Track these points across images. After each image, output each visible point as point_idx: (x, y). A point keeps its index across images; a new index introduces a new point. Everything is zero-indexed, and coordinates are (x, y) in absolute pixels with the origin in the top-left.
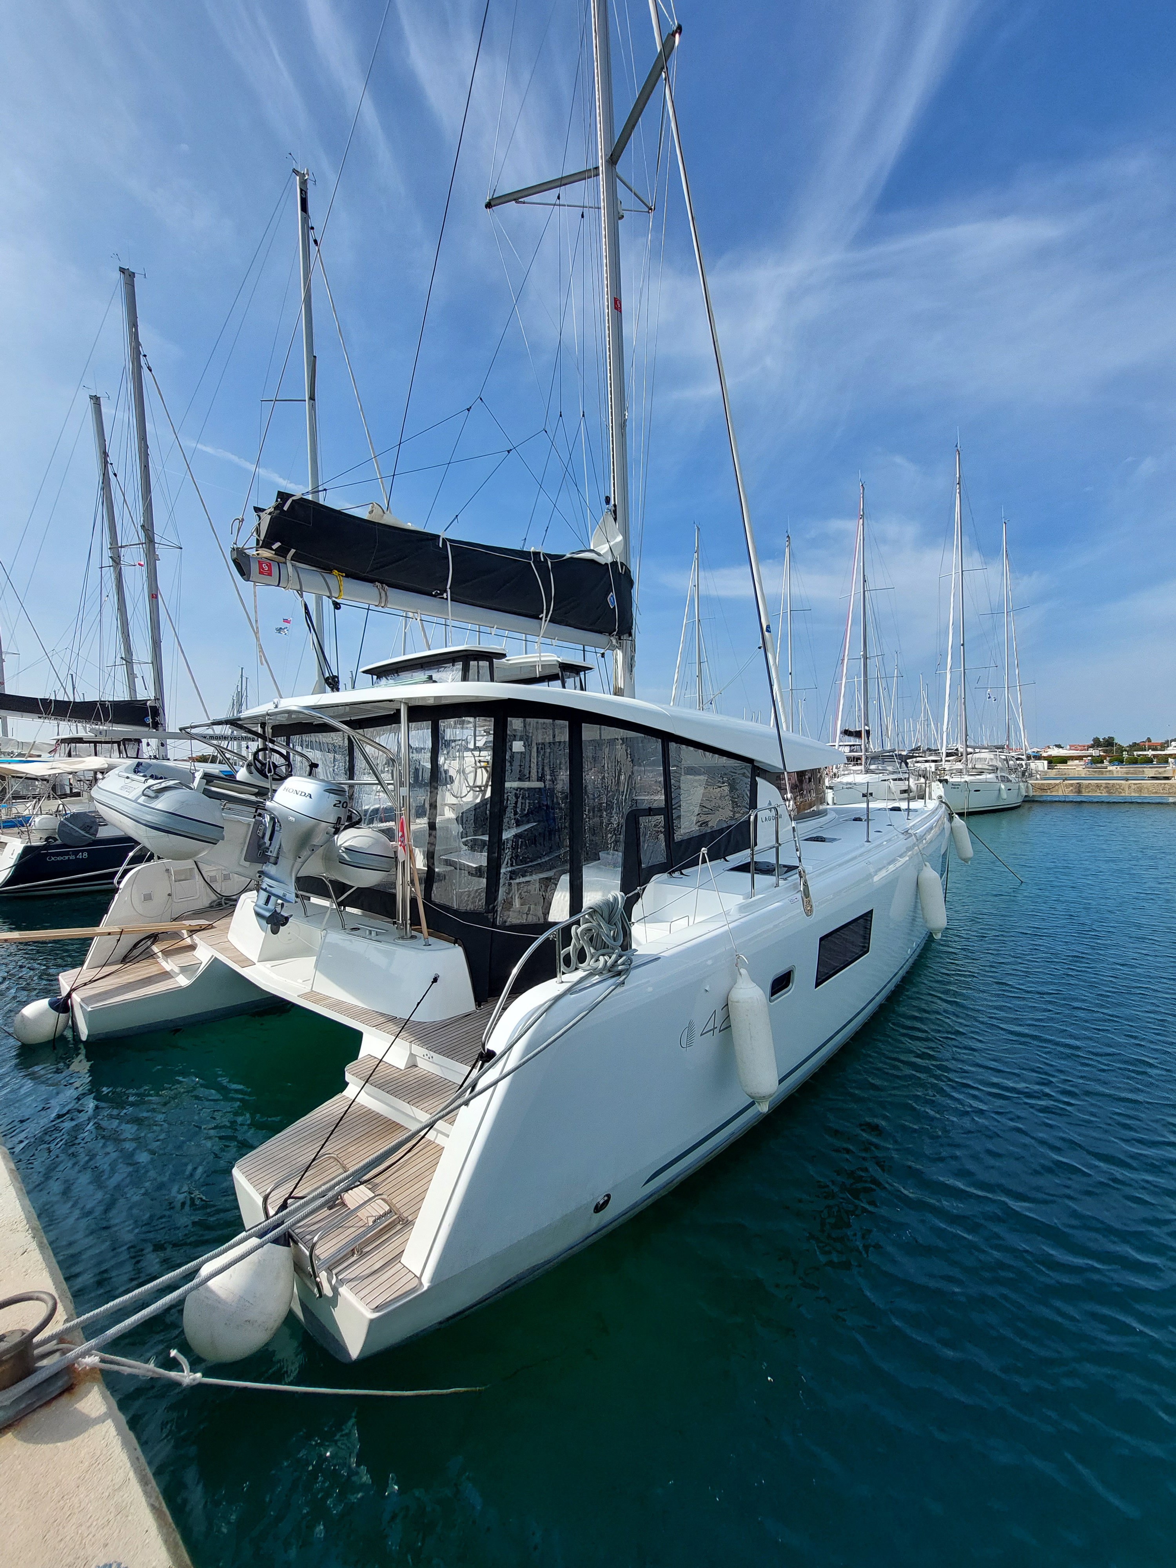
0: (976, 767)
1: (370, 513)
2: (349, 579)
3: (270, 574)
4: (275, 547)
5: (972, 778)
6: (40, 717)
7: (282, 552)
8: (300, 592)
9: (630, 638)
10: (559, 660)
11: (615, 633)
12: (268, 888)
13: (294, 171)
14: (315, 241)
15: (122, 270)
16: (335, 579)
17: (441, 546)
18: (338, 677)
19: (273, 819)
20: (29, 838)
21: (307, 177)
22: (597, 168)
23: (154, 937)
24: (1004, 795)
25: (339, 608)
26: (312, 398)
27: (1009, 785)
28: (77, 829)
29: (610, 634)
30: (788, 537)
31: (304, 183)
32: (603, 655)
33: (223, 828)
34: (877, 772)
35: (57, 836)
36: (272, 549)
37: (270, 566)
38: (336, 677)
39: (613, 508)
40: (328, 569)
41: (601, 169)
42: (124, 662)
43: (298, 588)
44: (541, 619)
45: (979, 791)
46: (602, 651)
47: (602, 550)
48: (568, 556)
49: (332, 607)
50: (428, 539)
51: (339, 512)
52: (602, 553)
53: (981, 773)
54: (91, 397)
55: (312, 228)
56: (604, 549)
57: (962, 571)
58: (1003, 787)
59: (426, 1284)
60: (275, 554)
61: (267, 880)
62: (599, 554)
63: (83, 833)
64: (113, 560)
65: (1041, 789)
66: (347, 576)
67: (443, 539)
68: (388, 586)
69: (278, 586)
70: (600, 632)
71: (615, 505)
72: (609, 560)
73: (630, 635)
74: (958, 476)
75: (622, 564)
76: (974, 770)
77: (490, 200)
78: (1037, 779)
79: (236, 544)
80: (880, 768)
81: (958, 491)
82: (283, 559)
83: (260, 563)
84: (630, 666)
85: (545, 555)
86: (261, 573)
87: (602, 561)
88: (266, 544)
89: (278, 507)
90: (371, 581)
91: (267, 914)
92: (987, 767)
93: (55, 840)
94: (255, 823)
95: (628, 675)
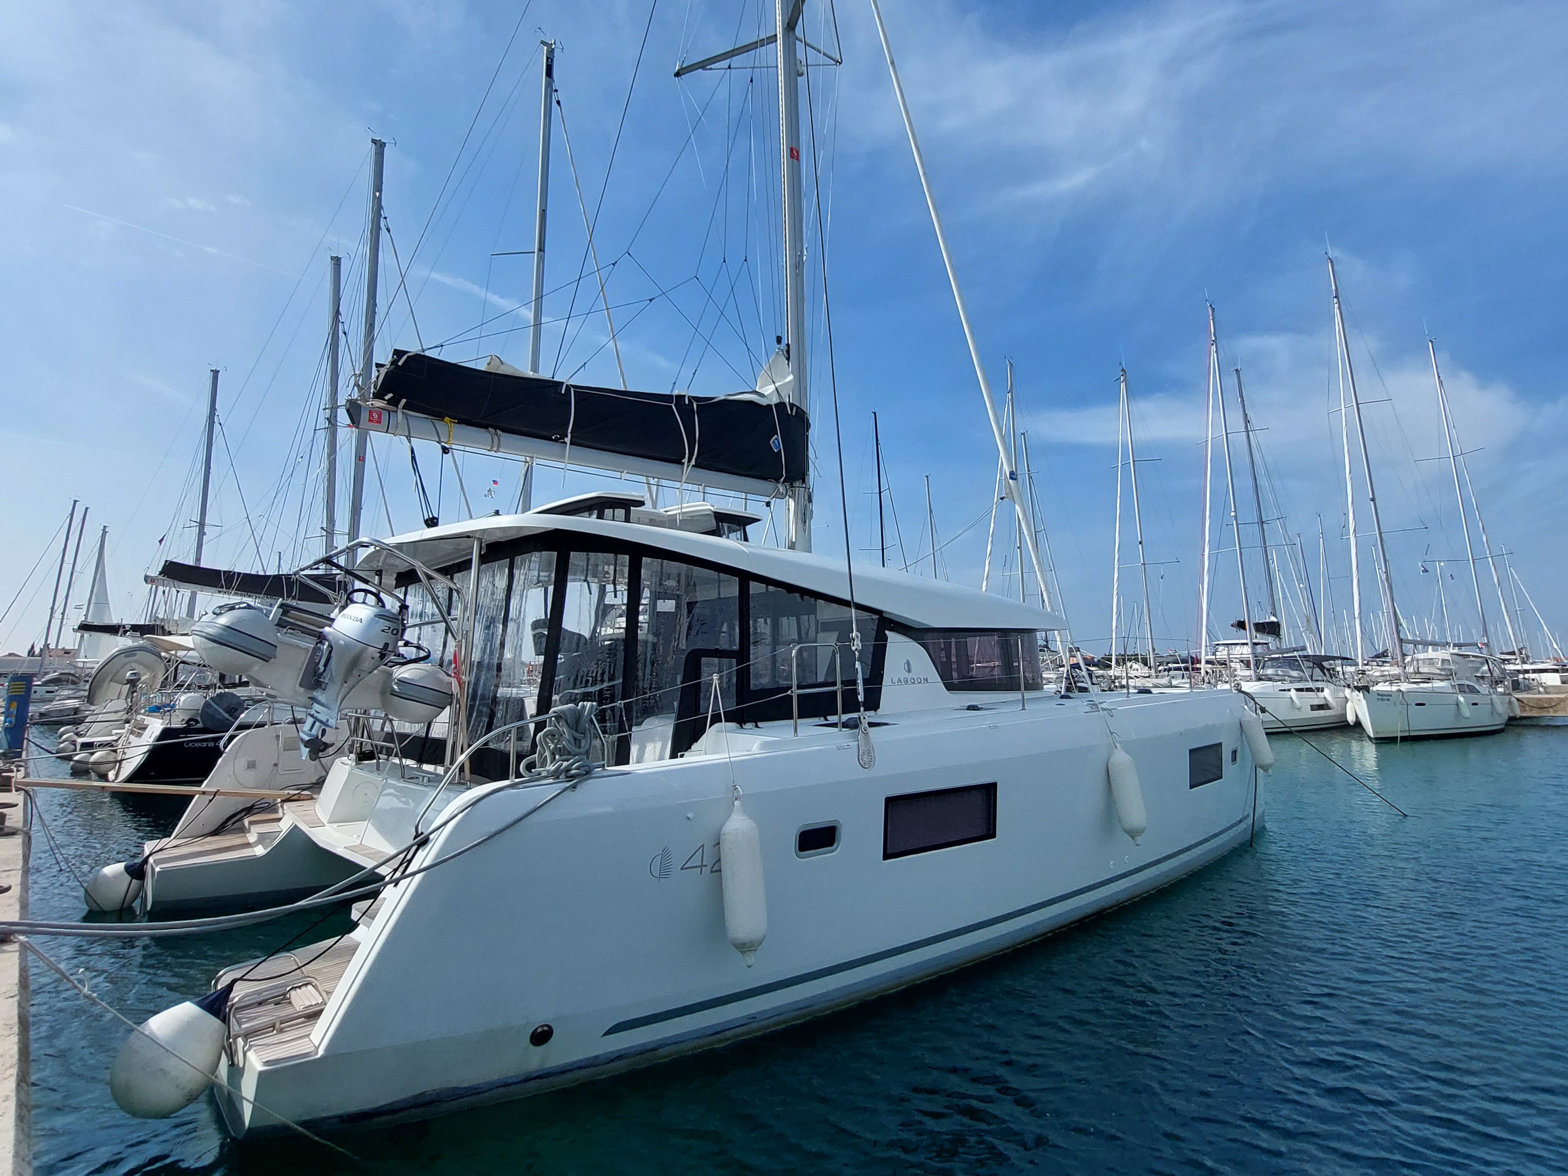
0: (1421, 670)
1: (489, 364)
2: (463, 426)
3: (379, 422)
4: (387, 397)
5: (1415, 686)
6: (220, 592)
7: (394, 402)
8: (409, 438)
9: (804, 486)
10: (712, 508)
11: (782, 479)
12: (316, 714)
13: (543, 43)
14: (558, 102)
15: (374, 141)
16: (446, 426)
17: (563, 392)
18: (437, 519)
19: (330, 646)
20: (170, 720)
21: (553, 46)
22: (776, 35)
23: (249, 810)
24: (1466, 711)
25: (446, 453)
26: (541, 249)
27: (1475, 698)
28: (221, 711)
29: (777, 481)
30: (1123, 370)
31: (551, 52)
32: (768, 504)
33: (276, 647)
34: (1277, 678)
35: (199, 719)
36: (385, 400)
37: (380, 416)
38: (435, 518)
39: (786, 348)
40: (441, 417)
41: (778, 36)
42: (325, 533)
43: (407, 434)
44: (683, 464)
45: (1423, 704)
46: (767, 499)
47: (766, 391)
48: (723, 398)
49: (441, 451)
50: (549, 387)
51: (455, 365)
52: (766, 394)
53: (1428, 680)
54: (332, 258)
55: (556, 91)
56: (769, 390)
57: (1358, 404)
58: (1461, 699)
59: (321, 1052)
60: (388, 404)
61: (315, 705)
62: (762, 395)
63: (226, 715)
64: (330, 422)
65: (1539, 708)
66: (459, 423)
67: (567, 385)
68: (502, 431)
69: (387, 432)
70: (765, 479)
71: (788, 345)
72: (775, 400)
73: (804, 482)
74: (1334, 288)
75: (792, 405)
76: (1418, 676)
77: (678, 70)
78: (1540, 693)
79: (350, 395)
80: (1280, 673)
81: (1336, 306)
82: (394, 408)
83: (371, 413)
84: (804, 517)
85: (690, 398)
86: (370, 421)
87: (763, 402)
88: (379, 395)
89: (394, 363)
90: (485, 427)
91: (307, 738)
92: (1438, 672)
93: (197, 722)
94: (314, 649)
95: (800, 525)
